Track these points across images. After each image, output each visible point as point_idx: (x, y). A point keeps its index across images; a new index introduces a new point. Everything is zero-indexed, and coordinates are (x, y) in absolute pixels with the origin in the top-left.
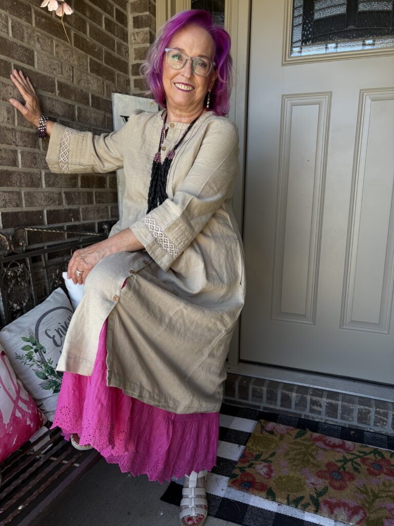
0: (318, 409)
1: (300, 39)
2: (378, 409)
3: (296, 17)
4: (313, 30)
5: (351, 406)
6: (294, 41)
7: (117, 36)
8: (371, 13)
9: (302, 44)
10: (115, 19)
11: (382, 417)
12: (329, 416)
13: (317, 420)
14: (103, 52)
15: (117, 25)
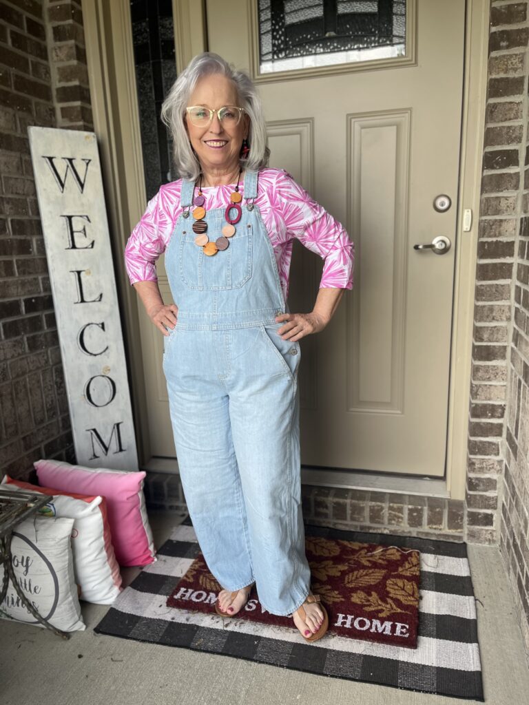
0: (324, 511)
1: (271, 50)
2: (391, 505)
3: (263, 22)
4: (285, 39)
5: (362, 504)
6: (263, 53)
7: (30, 53)
8: (353, 15)
9: (273, 57)
10: (26, 31)
11: (397, 513)
12: (338, 519)
13: (324, 525)
14: (12, 76)
15: (29, 39)
